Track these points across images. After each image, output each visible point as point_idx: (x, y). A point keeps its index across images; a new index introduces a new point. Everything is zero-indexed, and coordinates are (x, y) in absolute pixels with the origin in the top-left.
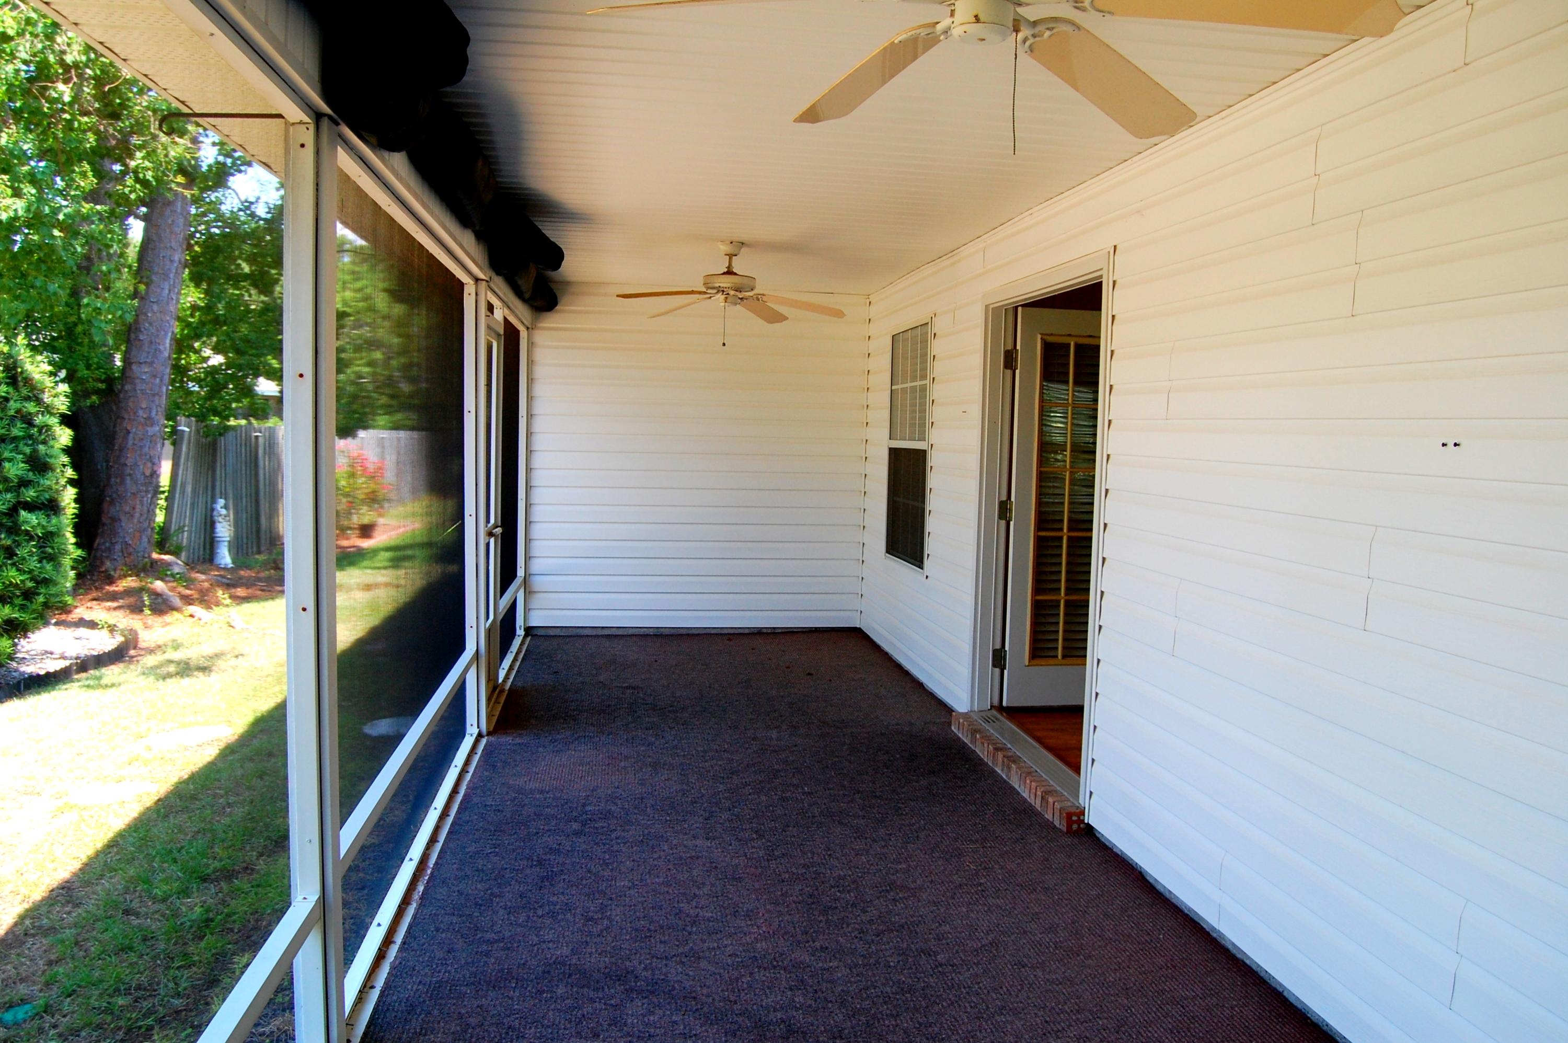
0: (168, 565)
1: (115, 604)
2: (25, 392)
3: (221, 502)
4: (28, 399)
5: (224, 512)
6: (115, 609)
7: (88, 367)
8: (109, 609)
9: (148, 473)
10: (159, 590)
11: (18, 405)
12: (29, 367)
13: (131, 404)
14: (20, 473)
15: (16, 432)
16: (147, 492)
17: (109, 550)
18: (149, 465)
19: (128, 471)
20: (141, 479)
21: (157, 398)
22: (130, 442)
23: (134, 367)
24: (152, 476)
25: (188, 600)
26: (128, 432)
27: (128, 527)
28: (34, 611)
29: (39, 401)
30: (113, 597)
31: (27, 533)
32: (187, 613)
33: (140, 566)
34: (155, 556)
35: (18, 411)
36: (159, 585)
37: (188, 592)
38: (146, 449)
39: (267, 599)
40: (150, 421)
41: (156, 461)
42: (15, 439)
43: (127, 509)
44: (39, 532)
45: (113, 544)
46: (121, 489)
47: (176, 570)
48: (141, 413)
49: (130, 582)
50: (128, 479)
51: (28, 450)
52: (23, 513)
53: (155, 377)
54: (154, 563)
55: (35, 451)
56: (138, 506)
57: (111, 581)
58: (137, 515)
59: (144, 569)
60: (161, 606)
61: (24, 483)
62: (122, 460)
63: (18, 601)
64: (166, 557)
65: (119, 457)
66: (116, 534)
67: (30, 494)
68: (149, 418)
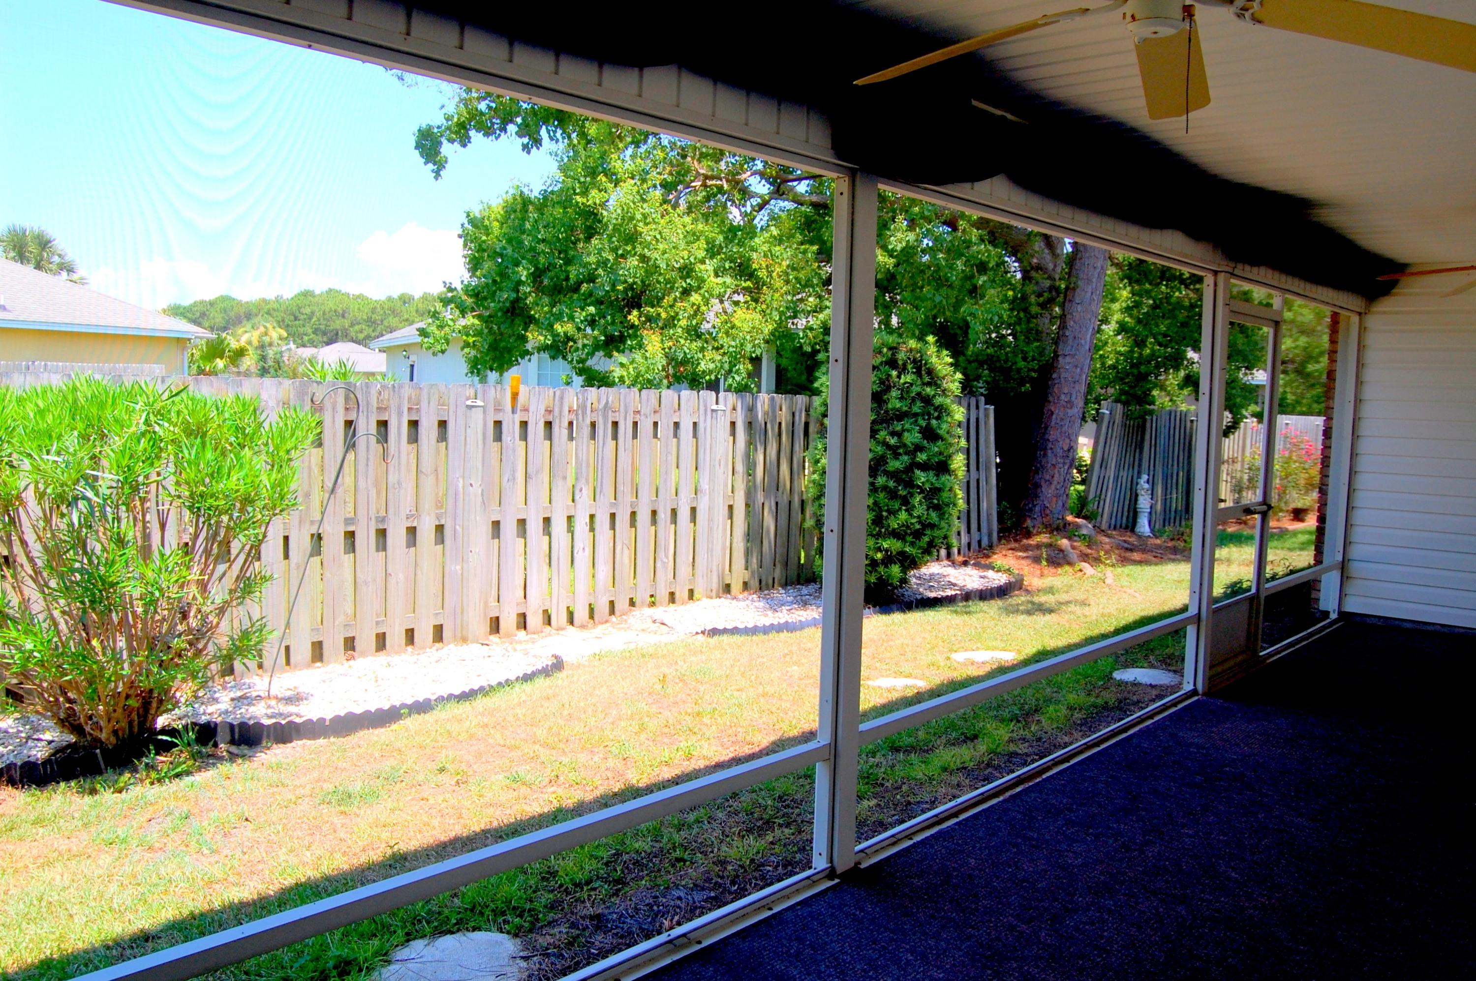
0: (1078, 527)
1: (1024, 555)
2: (927, 379)
3: (1145, 477)
4: (929, 384)
5: (1146, 486)
6: (1023, 558)
7: (1025, 359)
8: (1018, 558)
9: (1066, 448)
10: (1063, 547)
11: (919, 389)
12: (934, 360)
13: (1056, 390)
14: (916, 440)
15: (916, 409)
16: (1064, 463)
17: (1031, 510)
18: (1067, 441)
19: (1050, 445)
20: (1060, 453)
21: (1077, 385)
22: (1053, 423)
23: (1060, 359)
24: (1069, 450)
25: (1085, 557)
26: (1052, 413)
27: (1048, 492)
28: (920, 548)
29: (938, 386)
30: (1026, 549)
31: (919, 487)
32: (1077, 568)
33: (1055, 526)
34: (1070, 518)
35: (919, 394)
36: (1064, 543)
37: (1089, 551)
38: (1065, 428)
39: (1156, 564)
40: (1070, 404)
41: (1073, 438)
42: (916, 415)
43: (1048, 477)
44: (927, 486)
45: (1035, 506)
46: (1044, 461)
47: (1084, 531)
48: (1063, 397)
49: (1043, 538)
50: (1049, 452)
51: (923, 423)
52: (918, 472)
53: (1076, 367)
54: (1066, 524)
55: (929, 424)
56: (1056, 476)
57: (1028, 535)
58: (1055, 483)
59: (1058, 529)
60: (1058, 559)
61: (919, 448)
62: (1047, 437)
63: (909, 539)
64: (1078, 520)
65: (1044, 434)
66: (1037, 496)
67: (922, 457)
68: (1069, 402)
